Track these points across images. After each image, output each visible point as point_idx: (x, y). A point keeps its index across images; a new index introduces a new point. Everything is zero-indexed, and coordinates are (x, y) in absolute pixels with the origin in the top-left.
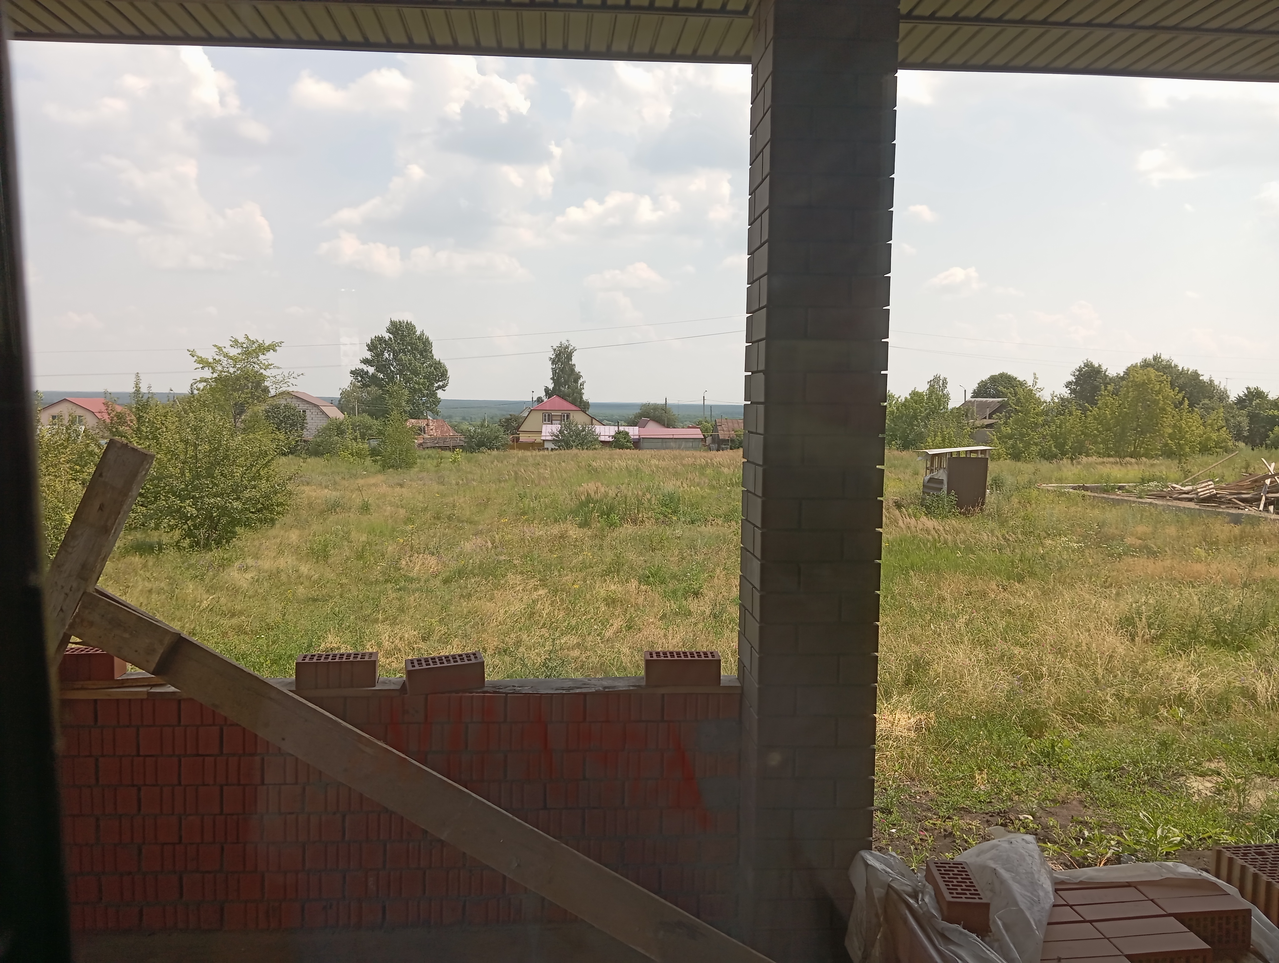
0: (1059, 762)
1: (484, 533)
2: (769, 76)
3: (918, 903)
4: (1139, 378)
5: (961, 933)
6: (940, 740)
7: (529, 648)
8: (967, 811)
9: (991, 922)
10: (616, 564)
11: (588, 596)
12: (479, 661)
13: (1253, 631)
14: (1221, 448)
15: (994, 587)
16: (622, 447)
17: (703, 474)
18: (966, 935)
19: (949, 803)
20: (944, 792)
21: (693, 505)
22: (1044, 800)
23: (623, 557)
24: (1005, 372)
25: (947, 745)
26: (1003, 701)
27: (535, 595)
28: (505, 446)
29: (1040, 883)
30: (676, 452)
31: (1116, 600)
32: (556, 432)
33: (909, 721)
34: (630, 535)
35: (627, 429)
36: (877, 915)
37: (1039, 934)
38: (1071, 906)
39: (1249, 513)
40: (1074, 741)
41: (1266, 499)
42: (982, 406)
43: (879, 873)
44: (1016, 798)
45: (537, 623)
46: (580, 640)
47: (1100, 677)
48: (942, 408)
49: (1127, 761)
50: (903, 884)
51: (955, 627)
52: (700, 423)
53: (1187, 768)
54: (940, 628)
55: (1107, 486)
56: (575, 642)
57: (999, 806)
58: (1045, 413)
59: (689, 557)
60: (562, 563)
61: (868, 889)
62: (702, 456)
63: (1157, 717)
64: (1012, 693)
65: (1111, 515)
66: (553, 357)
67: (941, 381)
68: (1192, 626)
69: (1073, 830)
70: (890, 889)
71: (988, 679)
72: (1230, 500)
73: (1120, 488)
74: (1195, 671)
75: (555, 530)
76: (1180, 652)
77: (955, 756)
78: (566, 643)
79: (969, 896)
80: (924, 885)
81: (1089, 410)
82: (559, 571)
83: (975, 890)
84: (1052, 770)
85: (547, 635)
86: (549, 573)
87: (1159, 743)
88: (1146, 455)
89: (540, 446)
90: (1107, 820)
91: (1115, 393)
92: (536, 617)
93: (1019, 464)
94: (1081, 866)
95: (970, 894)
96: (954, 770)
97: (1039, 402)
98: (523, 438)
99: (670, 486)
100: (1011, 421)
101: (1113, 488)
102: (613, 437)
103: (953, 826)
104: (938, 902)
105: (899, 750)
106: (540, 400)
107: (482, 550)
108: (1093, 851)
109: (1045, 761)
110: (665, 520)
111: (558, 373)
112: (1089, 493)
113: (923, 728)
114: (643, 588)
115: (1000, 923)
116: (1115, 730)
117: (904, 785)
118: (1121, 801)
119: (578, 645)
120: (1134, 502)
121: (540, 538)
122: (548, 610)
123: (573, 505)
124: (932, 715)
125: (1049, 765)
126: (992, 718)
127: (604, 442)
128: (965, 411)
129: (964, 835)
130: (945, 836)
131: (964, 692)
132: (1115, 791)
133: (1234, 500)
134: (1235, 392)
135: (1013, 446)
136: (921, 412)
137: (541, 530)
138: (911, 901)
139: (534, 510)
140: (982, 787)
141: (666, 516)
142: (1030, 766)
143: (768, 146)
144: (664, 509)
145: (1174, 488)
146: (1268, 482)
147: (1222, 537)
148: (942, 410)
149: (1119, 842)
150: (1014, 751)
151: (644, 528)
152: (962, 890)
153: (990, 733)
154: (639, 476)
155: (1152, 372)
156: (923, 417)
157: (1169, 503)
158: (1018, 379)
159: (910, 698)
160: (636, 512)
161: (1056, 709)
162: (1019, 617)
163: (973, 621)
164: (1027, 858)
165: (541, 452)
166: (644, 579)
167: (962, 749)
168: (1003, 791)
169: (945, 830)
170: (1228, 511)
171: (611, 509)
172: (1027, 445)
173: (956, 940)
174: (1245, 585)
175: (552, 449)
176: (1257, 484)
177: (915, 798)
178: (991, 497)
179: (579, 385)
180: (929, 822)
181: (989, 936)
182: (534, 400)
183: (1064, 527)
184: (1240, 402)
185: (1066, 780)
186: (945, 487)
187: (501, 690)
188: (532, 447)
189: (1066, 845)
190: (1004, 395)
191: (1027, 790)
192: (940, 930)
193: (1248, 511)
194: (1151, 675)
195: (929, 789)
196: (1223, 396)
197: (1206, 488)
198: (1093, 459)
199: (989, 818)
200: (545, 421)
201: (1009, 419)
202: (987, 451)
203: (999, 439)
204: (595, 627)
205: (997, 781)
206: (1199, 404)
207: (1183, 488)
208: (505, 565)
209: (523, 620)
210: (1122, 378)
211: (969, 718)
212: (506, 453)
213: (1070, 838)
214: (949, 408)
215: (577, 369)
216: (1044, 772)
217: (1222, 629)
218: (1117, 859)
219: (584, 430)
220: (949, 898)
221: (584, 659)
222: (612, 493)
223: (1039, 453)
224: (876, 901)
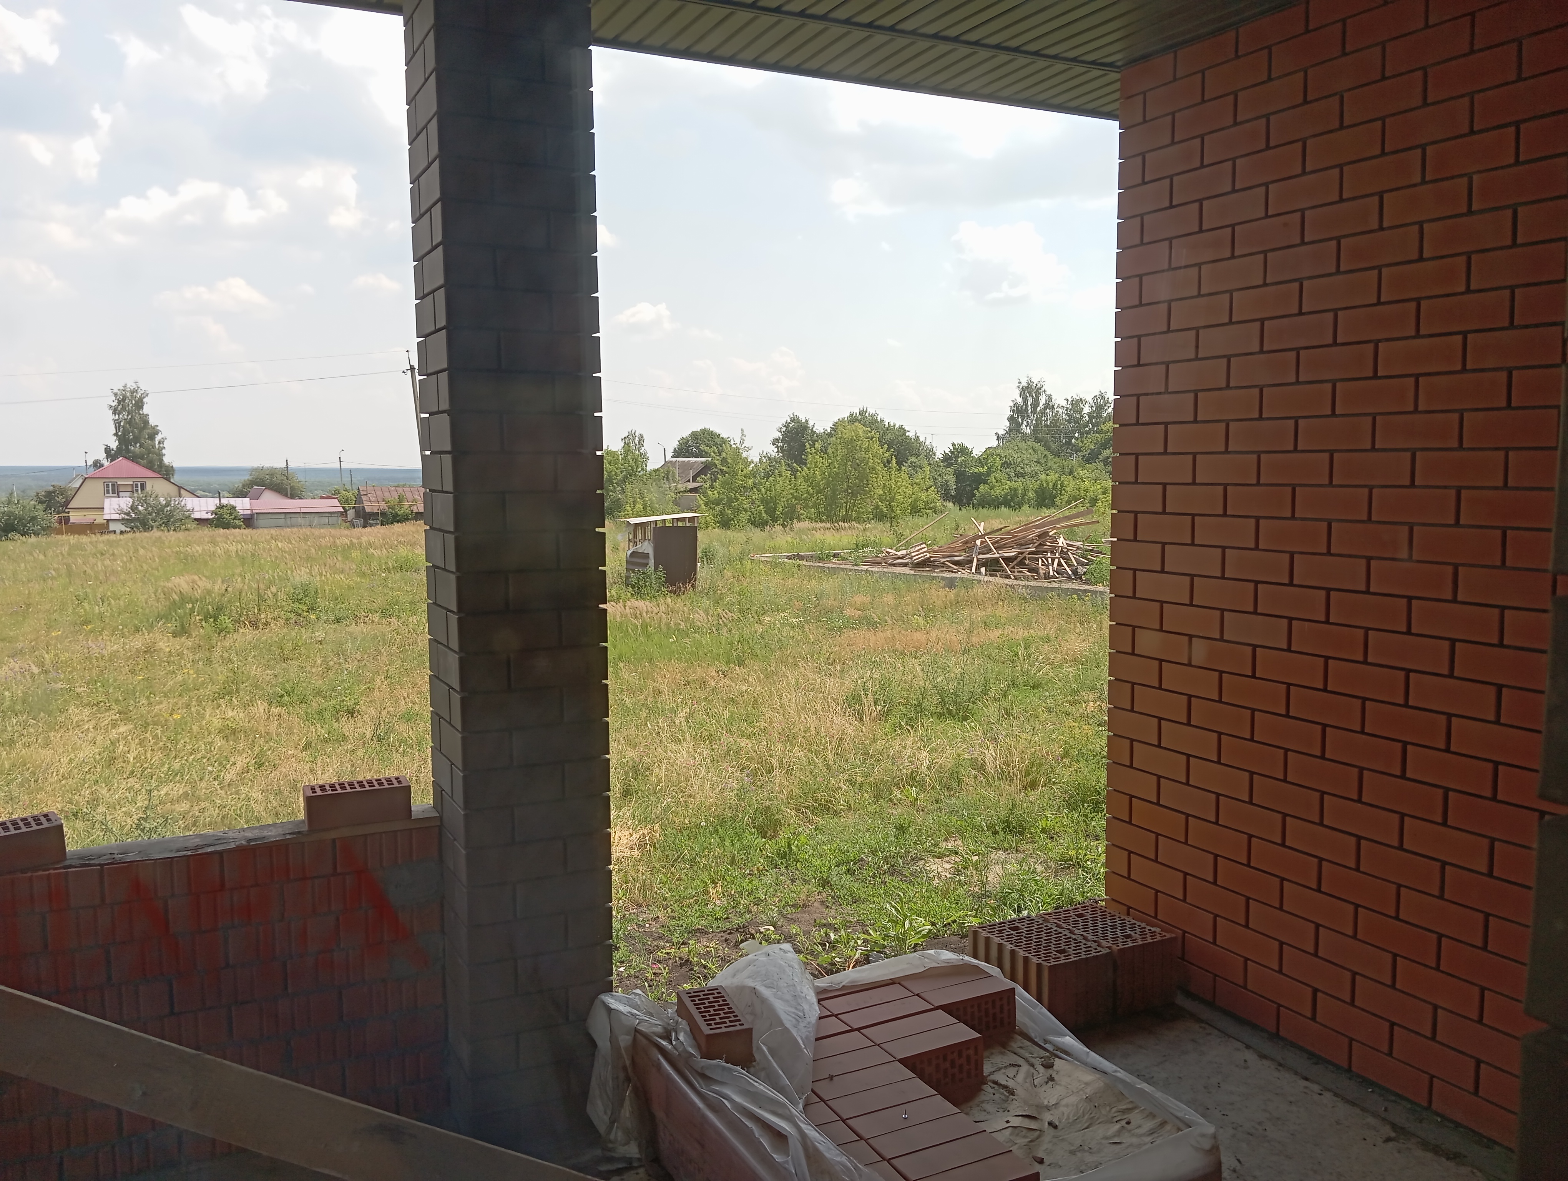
0: (797, 863)
1: (25, 653)
2: (430, 30)
3: (672, 1044)
4: (848, 435)
5: (724, 1068)
6: (667, 856)
7: (112, 807)
8: (703, 932)
9: (754, 1049)
10: (233, 683)
11: (195, 728)
12: (55, 823)
13: (976, 699)
14: (930, 508)
15: (714, 673)
16: (227, 526)
17: (347, 558)
18: (730, 1069)
19: (682, 926)
20: (676, 914)
21: (337, 599)
22: (784, 906)
23: (243, 673)
24: (707, 427)
25: (676, 860)
26: (734, 801)
27: (114, 734)
28: (47, 530)
29: (803, 995)
30: (307, 531)
31: (841, 678)
32: (126, 508)
33: (631, 838)
34: (250, 643)
35: (233, 502)
36: (625, 1068)
37: (808, 1053)
38: (836, 1016)
39: (963, 576)
40: (810, 836)
41: (977, 558)
42: (684, 467)
43: (623, 1017)
44: (754, 909)
45: (121, 771)
46: (188, 789)
47: (831, 762)
48: (640, 469)
49: (866, 851)
50: (652, 1025)
51: (675, 723)
52: (337, 492)
53: (925, 850)
54: (658, 726)
55: (822, 554)
56: (181, 792)
57: (737, 921)
58: (754, 474)
59: (337, 666)
60: (151, 687)
61: (613, 1039)
62: (345, 536)
63: (891, 800)
64: (742, 791)
65: (829, 585)
66: (113, 404)
67: (637, 439)
68: (917, 699)
69: (818, 934)
70: (638, 1034)
71: (715, 779)
72: (943, 563)
73: (835, 556)
74: (924, 747)
75: (138, 642)
76: (909, 727)
77: (685, 871)
78: (167, 794)
79: (729, 1024)
80: (677, 1022)
81: (798, 470)
82: (148, 698)
83: (735, 1016)
84: (789, 871)
85: (137, 786)
86: (132, 702)
87: (896, 827)
88: (858, 520)
89: (103, 528)
90: (851, 919)
91: (824, 451)
92: (119, 764)
93: (729, 532)
94: (830, 972)
95: (730, 1022)
96: (686, 888)
97: (746, 463)
98: (75, 517)
99: (301, 576)
100: (717, 484)
101: (828, 556)
102: (213, 512)
103: (690, 952)
104: (695, 1038)
105: (622, 874)
106: (97, 464)
107: (25, 677)
108: (840, 955)
109: (782, 863)
110: (299, 620)
111: (123, 427)
112: (804, 563)
113: (647, 844)
114: (275, 710)
115: (765, 1048)
116: (851, 819)
117: (630, 914)
118: (863, 896)
119: (186, 795)
120: (851, 570)
121: (113, 656)
122: (136, 752)
123: (161, 607)
124: (657, 827)
125: (786, 867)
126: (723, 822)
127: (200, 521)
128: (664, 474)
129: (702, 961)
130: (681, 965)
131: (691, 796)
132: (856, 885)
133: (947, 563)
134: (941, 449)
135: (722, 513)
136: (616, 474)
137: (115, 644)
138: (664, 1043)
139: (101, 617)
140: (718, 902)
141: (300, 615)
142: (767, 871)
143: (434, 122)
144: (297, 605)
145: (889, 553)
146: (978, 542)
147: (939, 603)
148: (639, 472)
149: (865, 941)
150: (749, 856)
151: (270, 632)
152: (720, 1018)
153: (722, 840)
154: (257, 563)
155: (861, 429)
156: (620, 480)
157: (885, 570)
158: (721, 436)
159: (631, 811)
160: (256, 611)
161: (789, 803)
162: (744, 706)
163: (694, 715)
164: (787, 969)
165: (105, 537)
166: (277, 700)
167: (693, 862)
168: (740, 903)
169: (680, 958)
170: (941, 575)
171: (220, 609)
172: (737, 511)
173: (719, 1079)
174: (965, 652)
175: (122, 532)
176: (969, 545)
177: (644, 927)
178: (703, 571)
179: (157, 443)
180: (662, 952)
181: (754, 1066)
182: (89, 464)
183: (782, 600)
184: (947, 459)
185: (805, 880)
186: (652, 562)
187: (92, 862)
188: (91, 530)
189: (812, 953)
190: (706, 455)
191: (765, 898)
192: (699, 1071)
193: (963, 574)
194: (881, 755)
195: (660, 914)
196: (930, 453)
197: (919, 552)
198: (806, 524)
199: (728, 936)
200: (108, 493)
201: (716, 482)
202: (696, 518)
203: (706, 504)
204: (210, 768)
205: (733, 892)
206: (906, 463)
207: (897, 553)
208: (63, 695)
209: (99, 770)
210: (830, 435)
211: (698, 826)
212: (49, 539)
213: (815, 944)
214: (649, 469)
215: (152, 422)
216: (782, 875)
217: (947, 699)
218: (866, 960)
219: (168, 504)
220: (707, 1030)
221: (197, 814)
222: (219, 587)
223: (749, 520)
224: (623, 1050)
